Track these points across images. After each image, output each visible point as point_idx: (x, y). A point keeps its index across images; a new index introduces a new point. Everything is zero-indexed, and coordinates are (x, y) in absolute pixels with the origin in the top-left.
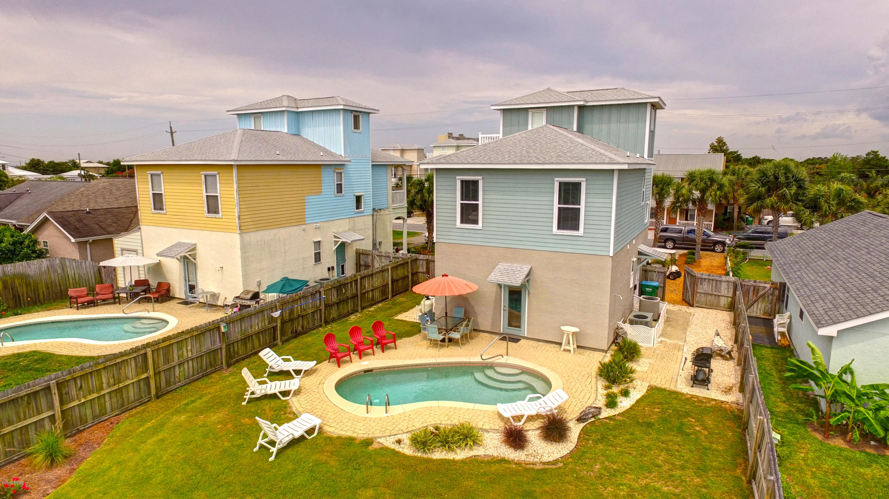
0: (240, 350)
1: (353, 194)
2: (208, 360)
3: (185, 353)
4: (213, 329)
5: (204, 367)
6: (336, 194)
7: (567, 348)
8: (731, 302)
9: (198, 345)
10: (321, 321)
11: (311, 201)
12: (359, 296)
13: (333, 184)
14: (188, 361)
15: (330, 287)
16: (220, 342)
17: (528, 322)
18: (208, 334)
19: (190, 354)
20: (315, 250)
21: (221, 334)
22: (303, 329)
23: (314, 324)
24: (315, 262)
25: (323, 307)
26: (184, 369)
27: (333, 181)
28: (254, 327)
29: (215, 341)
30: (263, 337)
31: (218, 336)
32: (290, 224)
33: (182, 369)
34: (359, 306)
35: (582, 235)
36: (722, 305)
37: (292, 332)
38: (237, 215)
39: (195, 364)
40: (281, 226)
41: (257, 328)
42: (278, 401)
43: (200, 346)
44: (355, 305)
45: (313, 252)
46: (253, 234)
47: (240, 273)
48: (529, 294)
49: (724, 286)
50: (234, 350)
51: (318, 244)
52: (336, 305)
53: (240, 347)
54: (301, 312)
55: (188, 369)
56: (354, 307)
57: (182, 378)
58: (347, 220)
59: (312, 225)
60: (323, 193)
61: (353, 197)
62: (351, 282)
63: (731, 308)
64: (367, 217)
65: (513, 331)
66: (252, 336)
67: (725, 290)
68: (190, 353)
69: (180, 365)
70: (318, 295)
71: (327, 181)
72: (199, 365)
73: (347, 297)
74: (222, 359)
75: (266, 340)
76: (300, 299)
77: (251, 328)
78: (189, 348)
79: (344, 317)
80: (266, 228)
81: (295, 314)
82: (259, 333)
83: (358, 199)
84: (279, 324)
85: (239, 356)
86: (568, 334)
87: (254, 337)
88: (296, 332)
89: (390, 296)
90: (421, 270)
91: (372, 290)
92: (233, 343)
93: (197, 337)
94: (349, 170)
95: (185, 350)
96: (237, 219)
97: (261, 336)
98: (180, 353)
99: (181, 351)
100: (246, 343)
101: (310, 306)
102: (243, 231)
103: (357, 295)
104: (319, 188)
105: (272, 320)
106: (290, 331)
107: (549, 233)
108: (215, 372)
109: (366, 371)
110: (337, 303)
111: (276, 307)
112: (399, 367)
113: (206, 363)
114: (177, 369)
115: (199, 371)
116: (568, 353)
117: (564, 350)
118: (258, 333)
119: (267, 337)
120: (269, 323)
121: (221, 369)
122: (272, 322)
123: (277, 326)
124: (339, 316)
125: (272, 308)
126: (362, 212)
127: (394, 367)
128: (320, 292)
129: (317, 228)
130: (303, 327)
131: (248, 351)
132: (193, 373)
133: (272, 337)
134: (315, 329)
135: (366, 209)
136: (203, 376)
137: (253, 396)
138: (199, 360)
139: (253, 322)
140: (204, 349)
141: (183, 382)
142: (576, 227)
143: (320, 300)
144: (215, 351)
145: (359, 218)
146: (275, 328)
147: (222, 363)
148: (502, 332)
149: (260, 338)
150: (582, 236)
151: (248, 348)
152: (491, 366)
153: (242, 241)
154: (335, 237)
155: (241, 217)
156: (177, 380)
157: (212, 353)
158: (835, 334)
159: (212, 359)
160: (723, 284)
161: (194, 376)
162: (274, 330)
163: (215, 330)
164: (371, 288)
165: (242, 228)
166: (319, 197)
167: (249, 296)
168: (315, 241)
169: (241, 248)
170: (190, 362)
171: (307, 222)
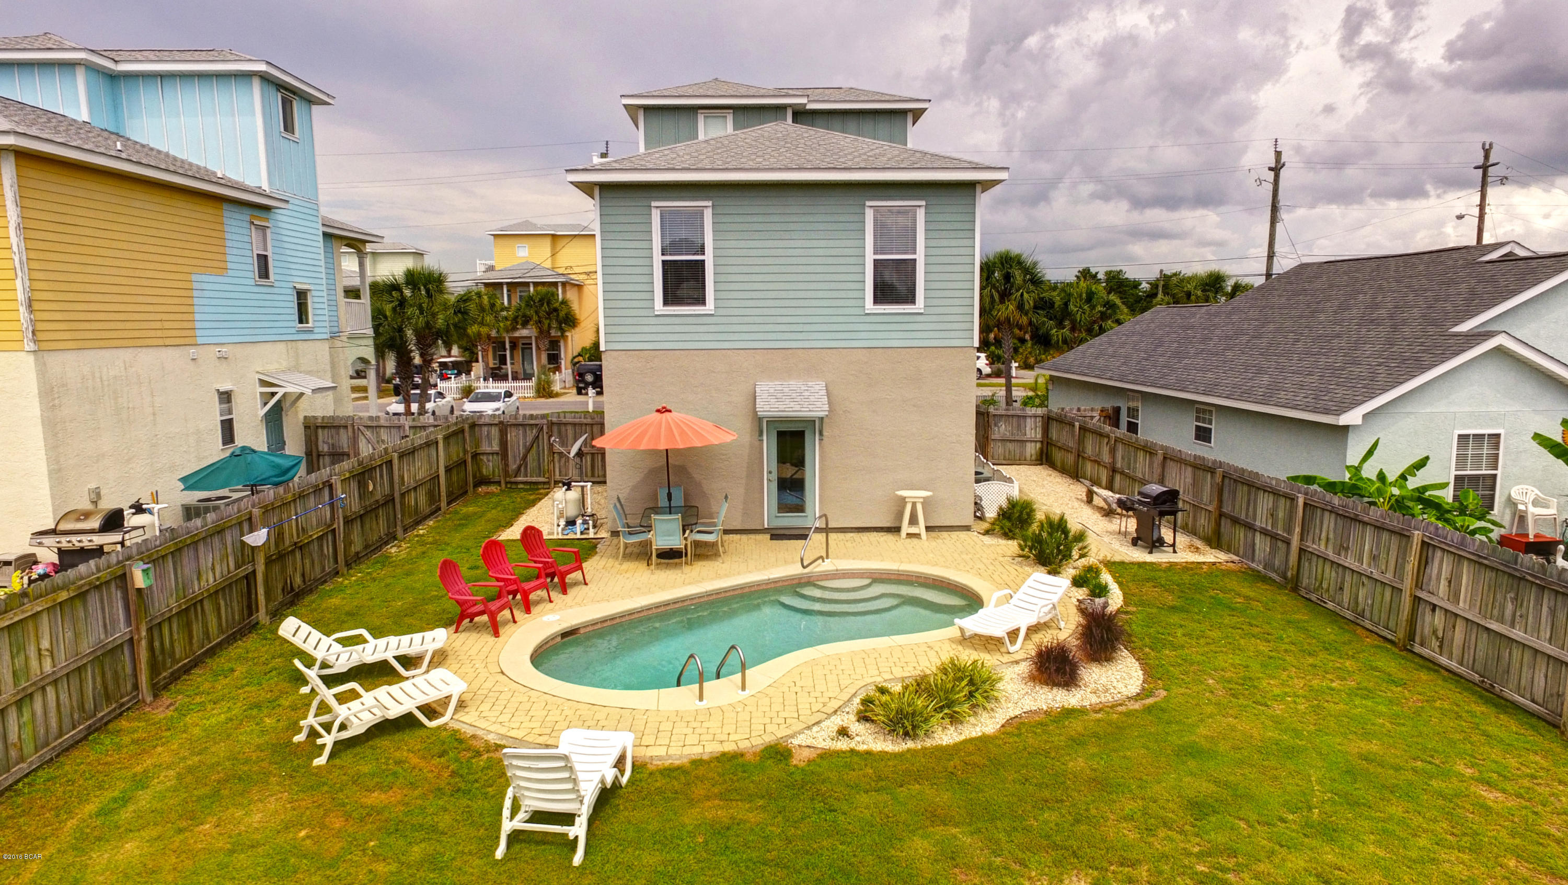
0: (176, 644)
1: (291, 285)
2: (99, 679)
3: (34, 663)
4: (107, 583)
5: (89, 705)
6: (257, 279)
7: (913, 530)
8: (1041, 450)
9: (69, 634)
10: (336, 561)
11: (205, 286)
12: (397, 500)
13: (249, 253)
14: (43, 689)
15: (347, 475)
16: (128, 622)
17: (820, 495)
18: (93, 600)
19: (48, 667)
20: (221, 415)
21: (132, 596)
22: (304, 581)
23: (323, 569)
24: (224, 444)
25: (340, 525)
26: (33, 714)
27: (248, 246)
28: (204, 578)
29: (114, 622)
30: (226, 604)
31: (120, 604)
32: (160, 342)
33: (26, 716)
34: (399, 523)
35: (922, 311)
36: (1028, 457)
37: (283, 590)
38: (20, 296)
39: (64, 697)
40: (139, 342)
41: (211, 580)
42: (422, 733)
43: (76, 635)
44: (392, 523)
45: (219, 418)
46: (70, 357)
47: (42, 467)
48: (821, 440)
49: (1030, 423)
50: (162, 644)
51: (226, 397)
52: (359, 520)
53: (176, 636)
54: (298, 537)
55: (45, 713)
56: (388, 528)
57: (29, 748)
58: (282, 346)
59: (212, 348)
60: (230, 273)
61: (290, 291)
62: (381, 466)
63: (1041, 460)
64: (319, 343)
65: (791, 520)
66: (201, 601)
67: (1033, 430)
68: (49, 660)
69: (19, 704)
70: (326, 492)
71: (236, 244)
72: (74, 699)
73: (377, 501)
74: (135, 676)
75: (233, 614)
76: (295, 500)
77: (199, 579)
78: (45, 644)
79: (374, 551)
80: (102, 343)
81: (287, 543)
82: (216, 592)
83: (302, 296)
84: (261, 569)
85: (175, 661)
86: (914, 504)
87: (206, 604)
88: (292, 589)
89: (443, 504)
90: (485, 448)
91: (415, 488)
92: (160, 624)
93: (67, 609)
94: (281, 224)
95: (32, 652)
96: (23, 310)
97: (222, 603)
98: (19, 662)
99: (22, 657)
100: (189, 625)
101: (315, 523)
102: (44, 346)
103: (393, 499)
104: (219, 257)
105: (246, 553)
106: (280, 586)
107: (858, 311)
108: (121, 714)
109: (565, 634)
110: (361, 516)
111: (250, 519)
112: (631, 613)
113: (94, 688)
114: (12, 715)
115: (76, 716)
116: (915, 541)
117: (910, 535)
118: (214, 594)
119: (235, 604)
120: (238, 566)
121: (138, 703)
122: (244, 563)
123: (254, 572)
124: (366, 547)
125: (240, 524)
126: (311, 331)
127: (622, 615)
128: (331, 486)
129: (223, 358)
130: (303, 575)
131: (195, 646)
132: (60, 727)
133: (245, 604)
134: (325, 581)
135: (317, 324)
136: (90, 731)
137: (345, 735)
138: (75, 681)
139: (202, 561)
140: (86, 647)
141: (34, 759)
142: (910, 298)
143: (332, 505)
144: (115, 651)
145: (305, 344)
146: (250, 578)
147: (136, 687)
148: (766, 526)
149: (219, 609)
150: (921, 314)
151: (195, 640)
152: (809, 581)
153: (42, 372)
154: (263, 383)
155: (36, 306)
156: (13, 753)
157: (107, 660)
158: (1359, 421)
159: (109, 675)
160: (1028, 420)
161: (61, 735)
162: (248, 584)
163: (113, 585)
164: (413, 485)
165: (40, 336)
166: (220, 279)
167: (95, 523)
168: (222, 389)
169: (39, 393)
170: (50, 691)
171: (200, 341)
